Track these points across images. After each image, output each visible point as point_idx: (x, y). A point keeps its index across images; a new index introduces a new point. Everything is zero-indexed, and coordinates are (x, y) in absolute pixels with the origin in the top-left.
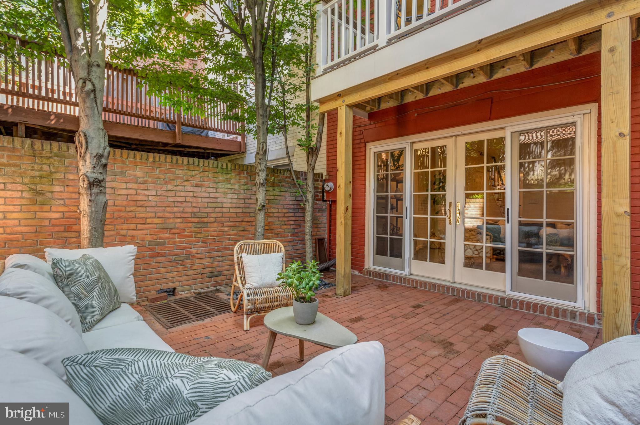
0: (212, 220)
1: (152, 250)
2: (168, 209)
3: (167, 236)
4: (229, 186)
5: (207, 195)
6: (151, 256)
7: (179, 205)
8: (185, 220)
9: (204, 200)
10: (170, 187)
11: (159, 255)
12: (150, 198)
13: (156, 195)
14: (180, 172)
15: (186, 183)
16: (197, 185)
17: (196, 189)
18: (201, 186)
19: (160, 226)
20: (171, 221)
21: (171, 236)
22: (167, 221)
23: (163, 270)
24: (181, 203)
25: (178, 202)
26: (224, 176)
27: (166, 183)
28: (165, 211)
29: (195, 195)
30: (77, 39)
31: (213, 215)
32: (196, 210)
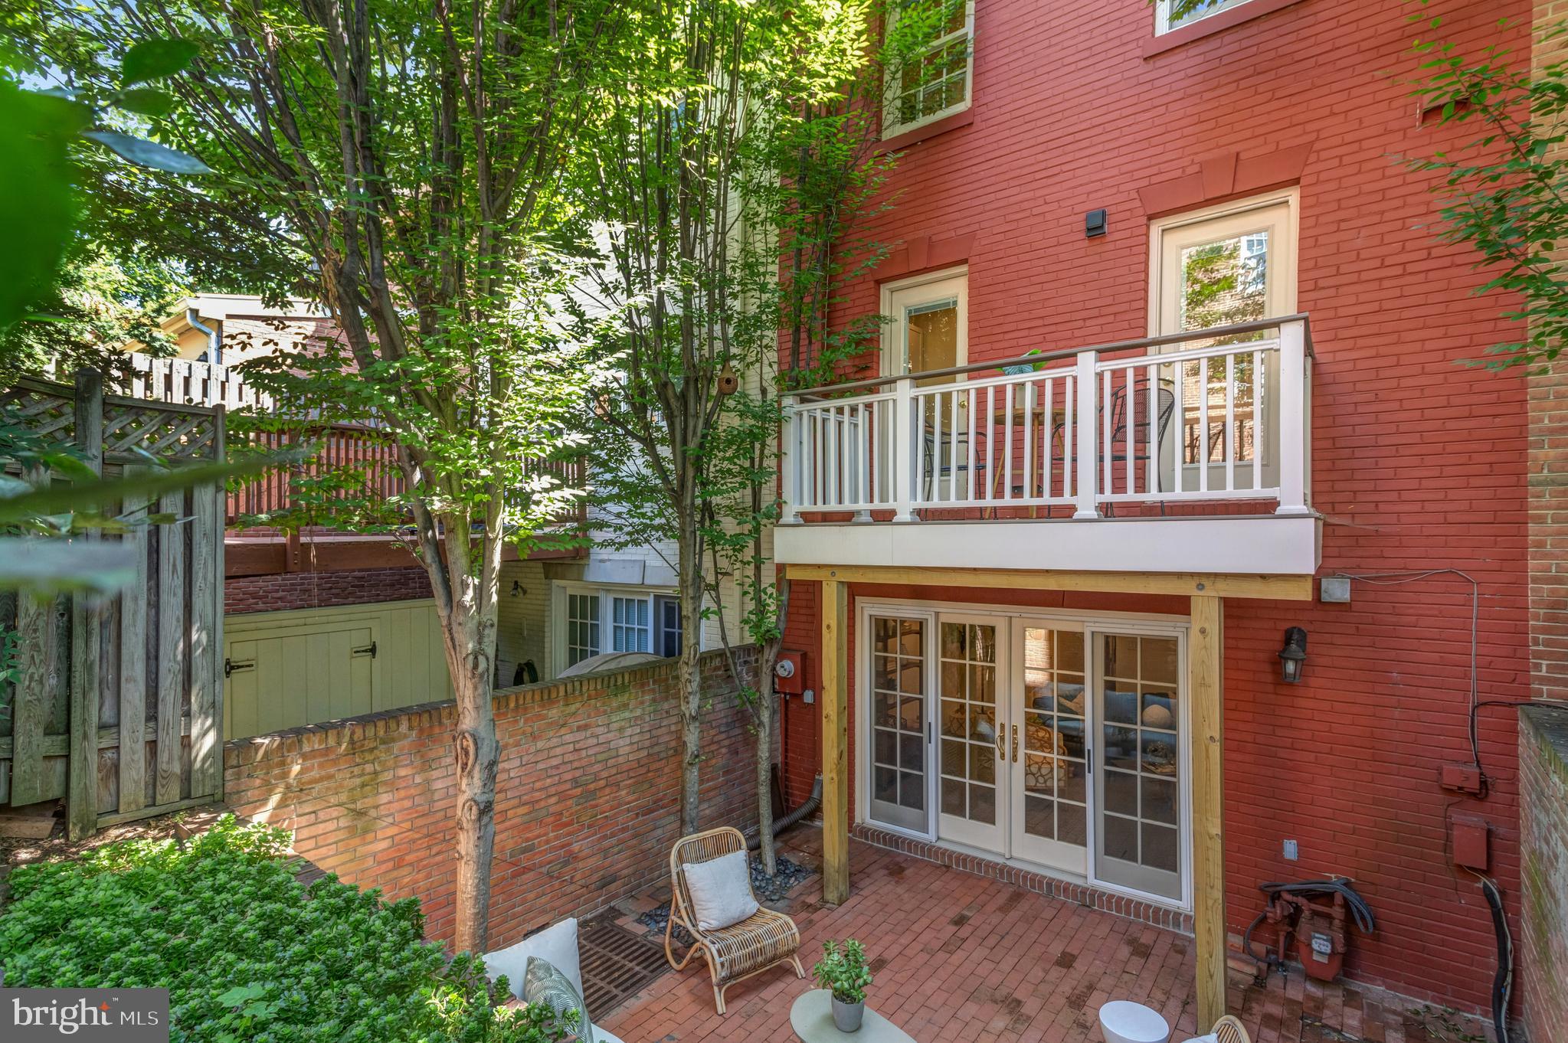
0: (602, 783)
1: (514, 864)
2: (538, 785)
3: (537, 832)
4: (627, 714)
5: (595, 741)
6: (515, 875)
7: (554, 772)
8: (563, 796)
9: (590, 752)
10: (540, 744)
11: (526, 870)
12: (512, 775)
13: (522, 765)
14: (554, 713)
15: (563, 731)
16: (579, 729)
17: (581, 735)
18: (586, 727)
19: (526, 818)
20: (542, 804)
21: (542, 831)
22: (537, 807)
23: (531, 895)
24: (557, 767)
25: (552, 767)
26: (620, 699)
27: (534, 738)
28: (533, 790)
29: (577, 746)
30: (464, 593)
31: (604, 774)
32: (578, 773)
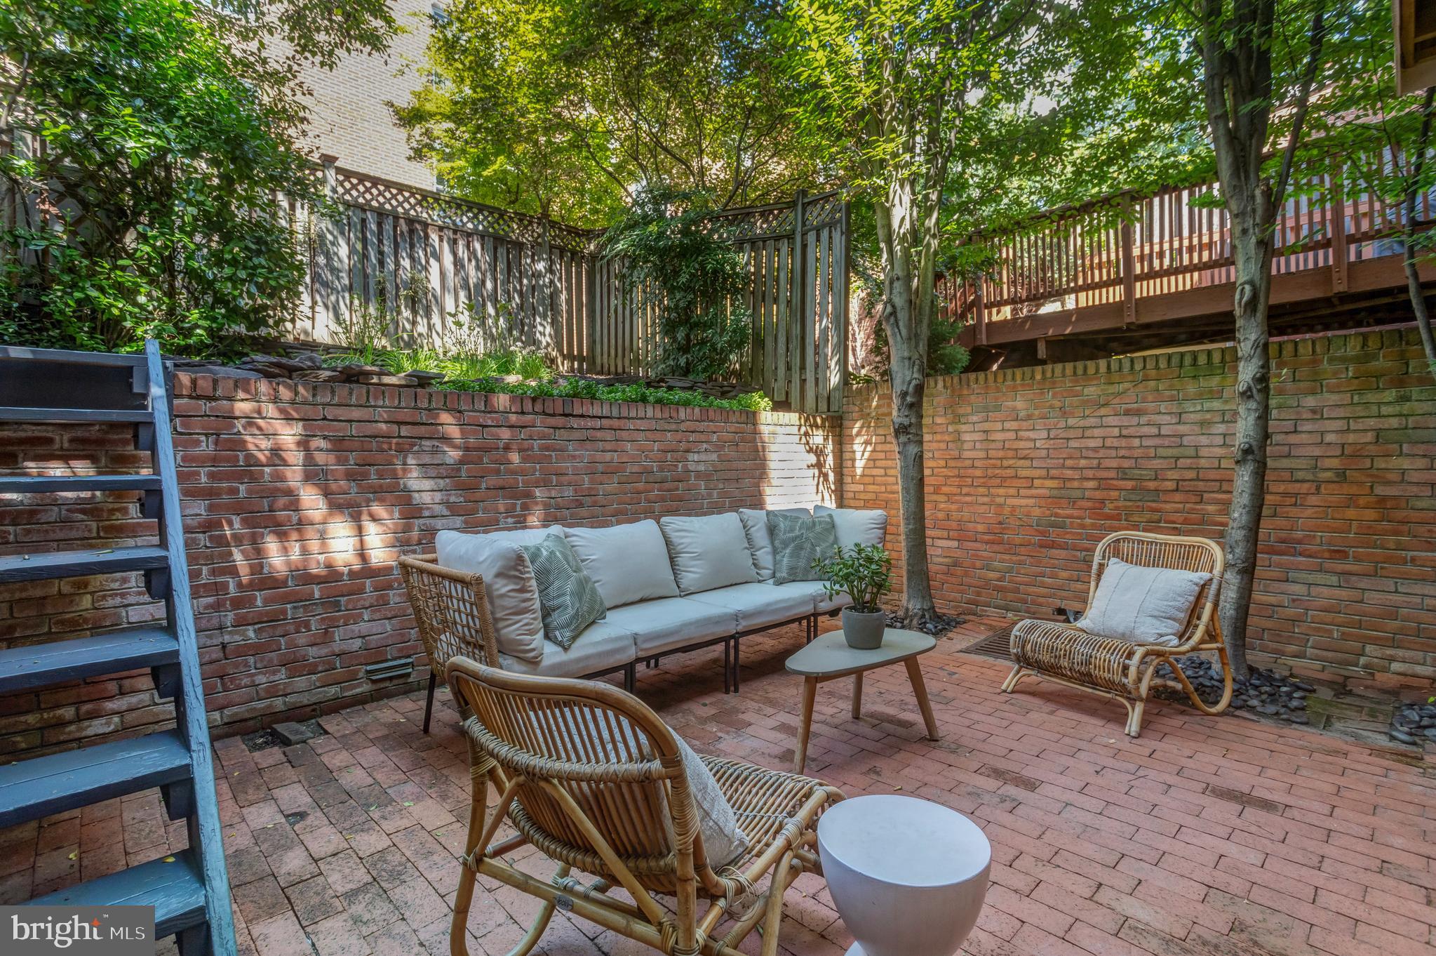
0: (1170, 485)
1: (1042, 533)
2: (1069, 463)
3: (1068, 512)
4: (1216, 405)
5: (1154, 431)
6: (1042, 545)
7: (1091, 454)
8: (1103, 484)
9: (1146, 442)
10: (1071, 422)
11: (1053, 545)
12: (1038, 445)
13: (1048, 438)
14: (1091, 391)
15: (1103, 411)
16: (1127, 413)
17: (1126, 421)
18: (1138, 413)
19: (1055, 493)
20: (1076, 484)
21: (1076, 513)
22: (1068, 485)
23: (1064, 574)
24: (1095, 449)
25: (1087, 448)
26: (1203, 382)
27: (1064, 414)
28: (1063, 467)
29: (1125, 432)
31: (1174, 475)
32: (1126, 464)
